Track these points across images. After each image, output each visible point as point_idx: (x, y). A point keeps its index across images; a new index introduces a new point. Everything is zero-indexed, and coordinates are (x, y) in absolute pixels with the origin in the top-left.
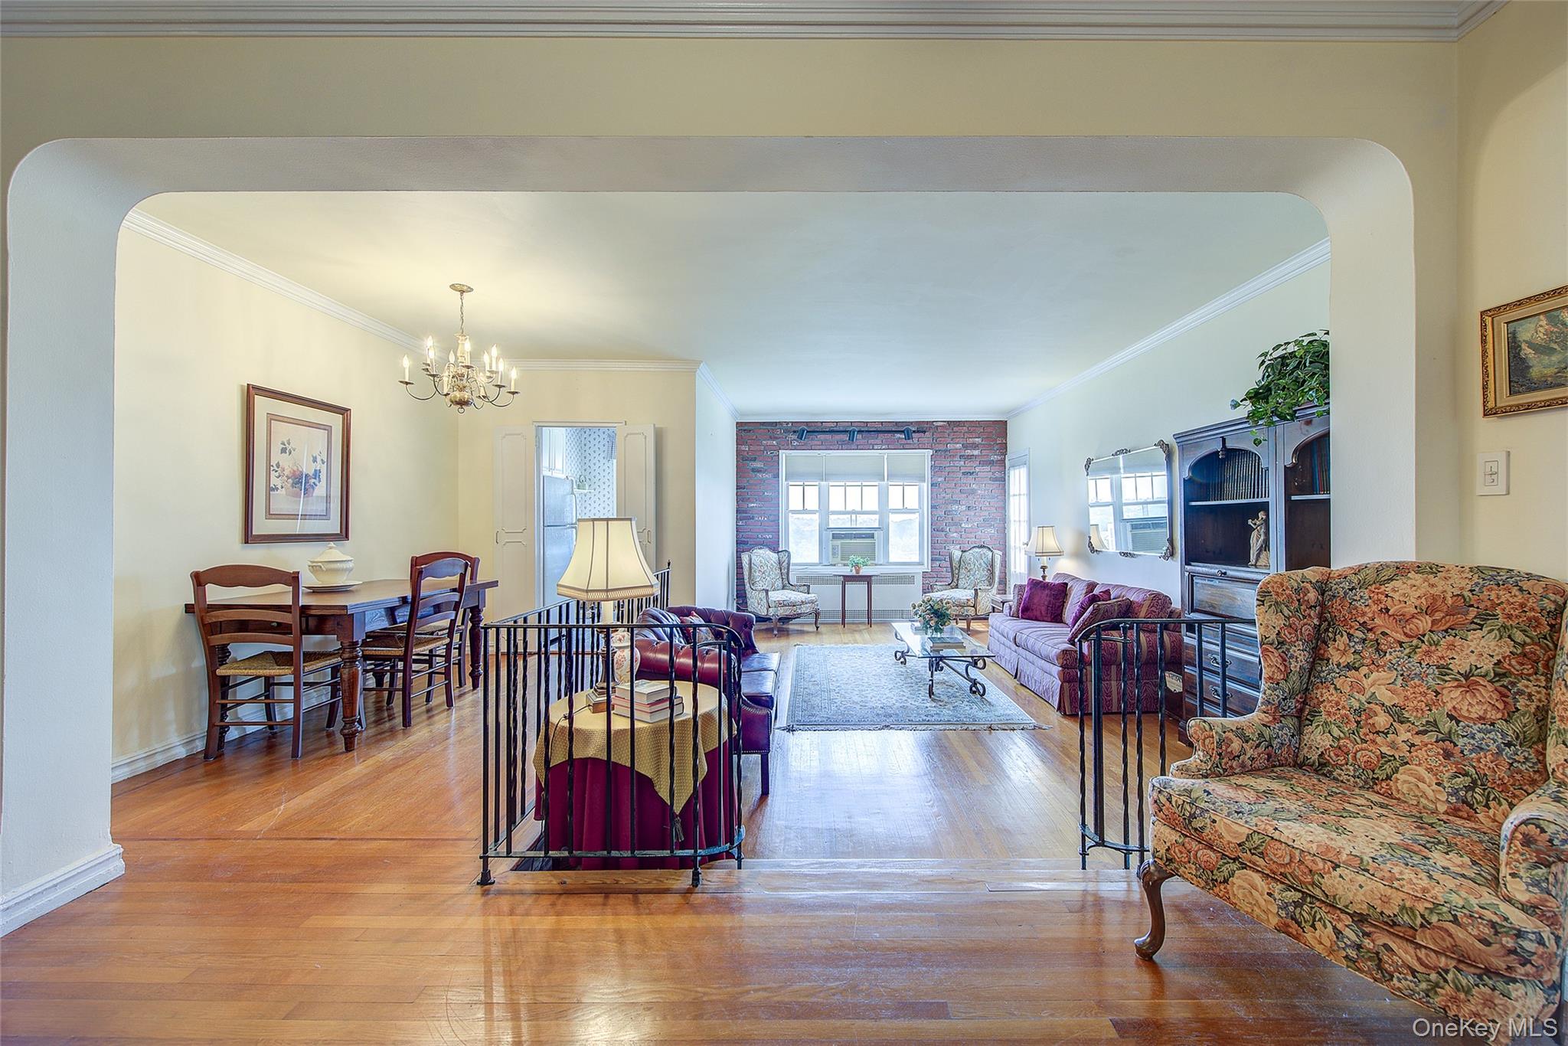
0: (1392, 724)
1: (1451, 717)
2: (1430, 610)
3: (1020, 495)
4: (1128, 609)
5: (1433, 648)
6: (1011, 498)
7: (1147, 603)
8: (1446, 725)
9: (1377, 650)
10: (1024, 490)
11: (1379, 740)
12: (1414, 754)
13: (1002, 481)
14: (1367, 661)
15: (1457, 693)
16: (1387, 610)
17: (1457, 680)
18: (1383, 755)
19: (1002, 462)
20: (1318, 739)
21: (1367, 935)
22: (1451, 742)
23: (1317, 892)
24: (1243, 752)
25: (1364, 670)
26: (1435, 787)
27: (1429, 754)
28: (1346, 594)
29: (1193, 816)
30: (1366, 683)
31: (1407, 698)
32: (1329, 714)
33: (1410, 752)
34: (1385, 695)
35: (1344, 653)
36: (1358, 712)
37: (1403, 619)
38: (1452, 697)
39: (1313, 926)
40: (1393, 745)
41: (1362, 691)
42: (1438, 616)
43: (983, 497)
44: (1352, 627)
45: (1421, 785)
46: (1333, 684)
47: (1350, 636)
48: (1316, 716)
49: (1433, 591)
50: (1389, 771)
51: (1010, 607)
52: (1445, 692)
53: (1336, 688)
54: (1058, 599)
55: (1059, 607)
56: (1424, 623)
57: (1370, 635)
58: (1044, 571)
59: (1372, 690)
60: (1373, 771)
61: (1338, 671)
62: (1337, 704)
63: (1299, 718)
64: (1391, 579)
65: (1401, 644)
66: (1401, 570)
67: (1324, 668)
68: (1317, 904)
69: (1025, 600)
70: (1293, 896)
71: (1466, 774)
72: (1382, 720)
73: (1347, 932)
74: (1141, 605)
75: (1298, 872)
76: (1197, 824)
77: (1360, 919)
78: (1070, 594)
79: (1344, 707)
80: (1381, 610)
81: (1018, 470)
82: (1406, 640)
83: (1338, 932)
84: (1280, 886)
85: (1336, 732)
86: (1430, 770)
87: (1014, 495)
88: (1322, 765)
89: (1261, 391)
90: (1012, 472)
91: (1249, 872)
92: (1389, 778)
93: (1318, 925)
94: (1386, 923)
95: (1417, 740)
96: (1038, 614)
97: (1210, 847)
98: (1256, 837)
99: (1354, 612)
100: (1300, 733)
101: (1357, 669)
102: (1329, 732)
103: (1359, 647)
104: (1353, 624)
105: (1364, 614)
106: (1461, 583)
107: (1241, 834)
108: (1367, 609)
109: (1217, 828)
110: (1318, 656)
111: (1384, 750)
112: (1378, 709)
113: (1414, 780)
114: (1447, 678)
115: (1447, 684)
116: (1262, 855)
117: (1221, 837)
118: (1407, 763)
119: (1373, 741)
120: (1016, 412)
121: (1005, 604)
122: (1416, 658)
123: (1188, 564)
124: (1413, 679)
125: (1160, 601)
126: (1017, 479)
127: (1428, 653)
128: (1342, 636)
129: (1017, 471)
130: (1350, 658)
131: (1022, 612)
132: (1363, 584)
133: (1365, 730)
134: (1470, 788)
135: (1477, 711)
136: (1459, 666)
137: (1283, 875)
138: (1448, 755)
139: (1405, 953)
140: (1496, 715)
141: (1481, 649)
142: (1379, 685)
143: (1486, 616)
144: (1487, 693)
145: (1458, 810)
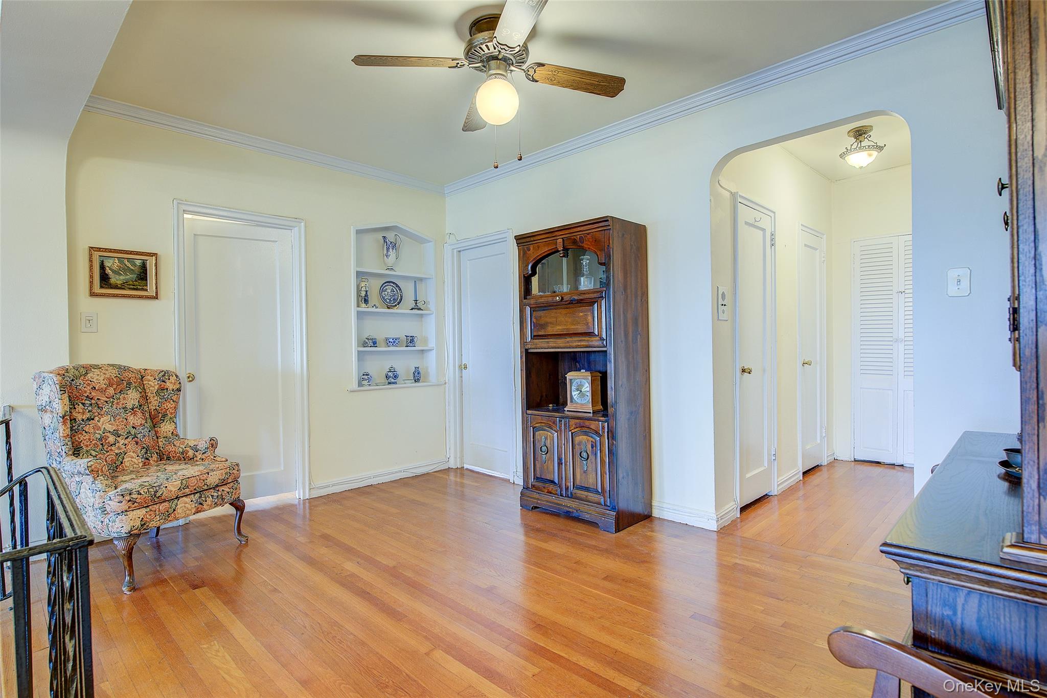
0: (116, 439)
1: (133, 427)
2: (110, 385)
5: (119, 401)
8: (133, 431)
9: (98, 407)
11: (113, 448)
12: (127, 448)
14: (96, 414)
15: (132, 417)
16: (95, 388)
17: (131, 412)
18: (117, 454)
21: (218, 491)
22: (136, 437)
25: (96, 419)
26: (137, 458)
27: (132, 446)
28: (71, 384)
29: (155, 492)
30: (99, 424)
31: (117, 425)
32: (87, 446)
33: (125, 448)
34: (110, 428)
35: (83, 413)
36: (100, 439)
37: (102, 391)
38: (132, 419)
40: (119, 448)
41: (99, 429)
42: (115, 386)
44: (82, 399)
45: (133, 459)
46: (83, 430)
47: (83, 404)
48: (79, 450)
49: (106, 376)
50: (121, 460)
52: (129, 418)
53: (86, 432)
56: (111, 391)
57: (93, 401)
59: (103, 427)
60: (115, 463)
62: (89, 439)
64: (87, 373)
65: (106, 402)
68: (204, 492)
70: (197, 495)
71: (144, 448)
72: (111, 439)
76: (158, 494)
79: (93, 440)
80: (92, 388)
82: (108, 400)
83: (212, 496)
84: (192, 495)
85: (94, 453)
86: (133, 452)
91: (181, 499)
92: (122, 463)
94: (223, 482)
95: (126, 442)
98: (184, 481)
99: (80, 392)
101: (93, 419)
102: (91, 455)
103: (90, 408)
104: (82, 398)
105: (85, 392)
106: (114, 372)
108: (86, 389)
111: (116, 451)
112: (108, 434)
113: (130, 459)
114: (127, 412)
115: (128, 415)
116: (188, 487)
117: (171, 491)
118: (126, 453)
119: (111, 450)
122: (114, 407)
124: (117, 416)
127: (117, 403)
128: (79, 405)
130: (88, 415)
132: (77, 377)
133: (106, 446)
134: (146, 453)
135: (139, 422)
136: (129, 406)
137: (195, 489)
138: (137, 443)
139: (226, 489)
140: (143, 422)
141: (132, 398)
142: (105, 423)
143: (129, 384)
144: (140, 414)
145: (145, 463)
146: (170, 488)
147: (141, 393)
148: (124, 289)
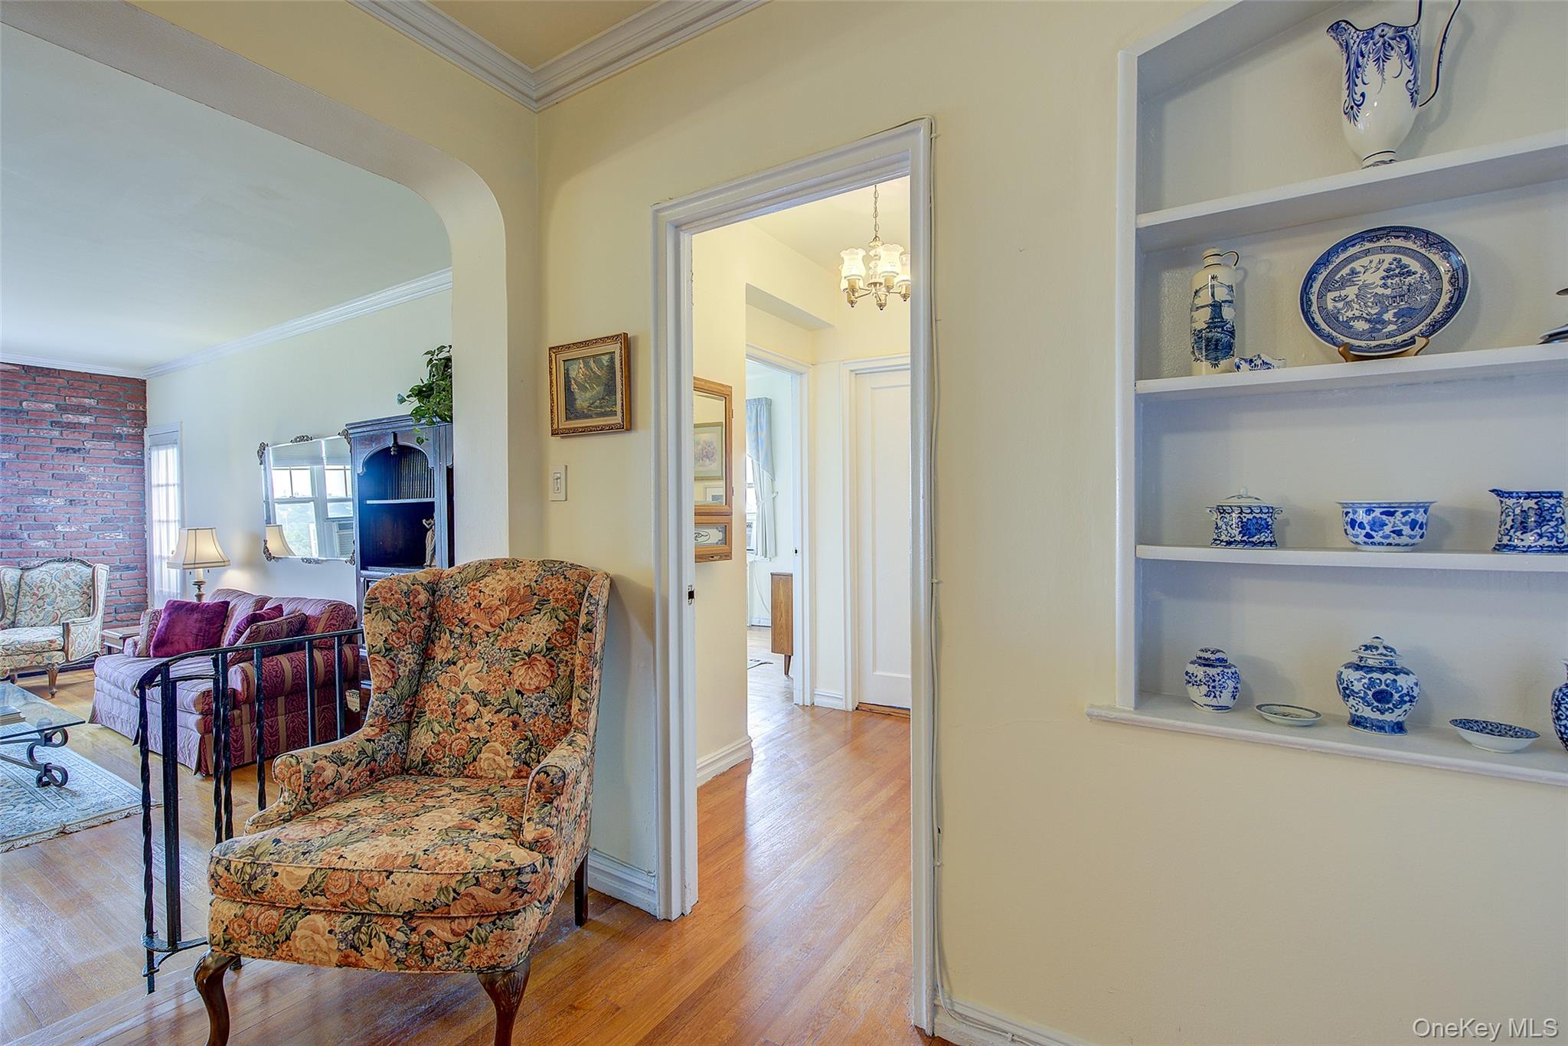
0: (478, 710)
1: (518, 692)
2: (507, 602)
3: (167, 485)
4: (303, 624)
5: (509, 634)
6: (155, 491)
7: (325, 616)
8: (515, 699)
9: (471, 642)
10: (174, 478)
11: (469, 726)
12: (492, 732)
13: (139, 464)
14: (463, 654)
15: (523, 671)
16: (480, 604)
17: (523, 659)
18: (471, 740)
19: (140, 438)
20: (423, 738)
21: (413, 930)
22: (518, 714)
23: (374, 908)
24: (339, 775)
25: (460, 663)
26: (506, 757)
27: (503, 730)
28: (450, 592)
29: (253, 878)
30: (461, 674)
31: (490, 683)
32: (432, 712)
33: (490, 731)
34: (475, 685)
35: (446, 650)
36: (454, 704)
37: (491, 611)
38: (520, 675)
39: (370, 946)
40: (479, 729)
41: (457, 683)
42: (514, 605)
43: (101, 486)
44: (453, 624)
45: (497, 758)
46: (436, 682)
47: (451, 632)
48: (421, 717)
49: (513, 584)
50: (475, 753)
51: (136, 644)
52: (515, 671)
53: (438, 686)
54: (214, 624)
55: (215, 633)
56: (504, 613)
57: (467, 630)
58: (199, 589)
59: (465, 681)
60: (463, 757)
61: (440, 668)
62: (439, 700)
63: (409, 722)
64: (484, 576)
65: (487, 634)
66: (493, 566)
67: (430, 668)
68: (375, 920)
69: (160, 631)
70: (354, 921)
71: (527, 739)
72: (472, 707)
73: (400, 937)
74: (318, 620)
75: (356, 896)
76: (257, 885)
77: (409, 916)
78: (233, 615)
79: (444, 703)
80: (475, 606)
81: (164, 451)
82: (492, 630)
83: (390, 939)
84: (341, 918)
85: (437, 728)
86: (503, 743)
87: (158, 486)
88: (425, 764)
89: (424, 389)
90: (154, 454)
91: (312, 916)
92: (475, 760)
93: (374, 941)
94: (429, 911)
95: (495, 720)
96: (182, 647)
97: (273, 905)
98: (317, 875)
99: (456, 609)
100: (408, 737)
101: (454, 664)
102: (432, 730)
103: (457, 642)
104: (454, 621)
105: (463, 610)
106: (530, 574)
107: (303, 878)
108: (465, 606)
109: (279, 881)
110: (426, 656)
111: (473, 734)
112: (469, 697)
113: (491, 755)
114: (517, 659)
115: (517, 665)
116: (323, 893)
117: (282, 889)
118: (488, 742)
119: (465, 729)
120: (162, 369)
121: (127, 640)
122: (498, 645)
123: (363, 567)
124: (494, 664)
125: (340, 612)
126: (164, 465)
127: (505, 639)
128: (445, 634)
129: (162, 453)
130: (450, 655)
131: (156, 647)
132: (464, 583)
133: (459, 720)
134: (528, 750)
135: (535, 682)
136: (525, 647)
137: (344, 904)
138: (515, 726)
139: (442, 931)
140: (545, 683)
141: (539, 630)
142: (471, 675)
143: (543, 602)
144: (541, 666)
145: (520, 771)
146: (282, 879)
147: (564, 623)
148: (591, 417)
